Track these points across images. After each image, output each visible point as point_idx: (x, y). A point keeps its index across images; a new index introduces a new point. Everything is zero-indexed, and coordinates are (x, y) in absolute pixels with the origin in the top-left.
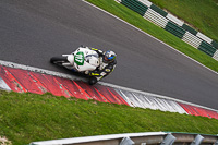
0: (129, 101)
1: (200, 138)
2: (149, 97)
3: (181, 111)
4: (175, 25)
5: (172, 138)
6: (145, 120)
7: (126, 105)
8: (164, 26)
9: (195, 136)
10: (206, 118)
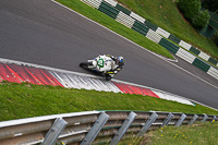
0: (63, 83)
1: (133, 115)
2: (84, 78)
3: (116, 90)
4: (109, 6)
5: (105, 116)
6: (80, 100)
7: (60, 87)
8: (98, 6)
9: (128, 113)
10: (140, 96)
